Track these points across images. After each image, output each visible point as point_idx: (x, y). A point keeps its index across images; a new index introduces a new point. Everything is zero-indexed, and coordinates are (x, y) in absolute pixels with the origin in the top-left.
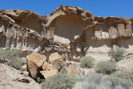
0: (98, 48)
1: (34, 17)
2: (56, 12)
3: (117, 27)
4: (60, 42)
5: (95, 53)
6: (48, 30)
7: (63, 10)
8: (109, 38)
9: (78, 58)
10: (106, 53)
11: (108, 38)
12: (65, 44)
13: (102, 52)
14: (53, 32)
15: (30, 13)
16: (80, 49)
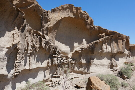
0: (101, 61)
1: (37, 11)
2: (62, 10)
3: (118, 42)
4: (60, 49)
5: (98, 65)
6: (49, 33)
7: (72, 11)
8: (112, 52)
9: (80, 69)
10: (106, 65)
11: (110, 52)
12: (65, 52)
13: (104, 64)
14: (54, 36)
15: (33, 3)
16: (84, 60)
